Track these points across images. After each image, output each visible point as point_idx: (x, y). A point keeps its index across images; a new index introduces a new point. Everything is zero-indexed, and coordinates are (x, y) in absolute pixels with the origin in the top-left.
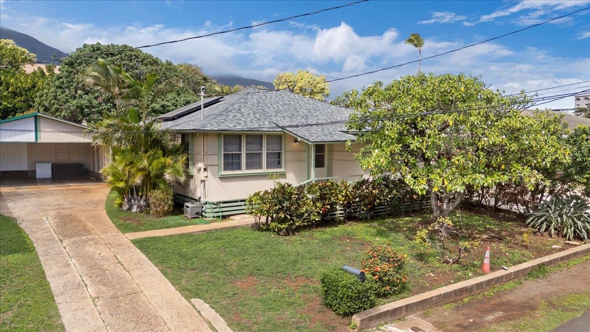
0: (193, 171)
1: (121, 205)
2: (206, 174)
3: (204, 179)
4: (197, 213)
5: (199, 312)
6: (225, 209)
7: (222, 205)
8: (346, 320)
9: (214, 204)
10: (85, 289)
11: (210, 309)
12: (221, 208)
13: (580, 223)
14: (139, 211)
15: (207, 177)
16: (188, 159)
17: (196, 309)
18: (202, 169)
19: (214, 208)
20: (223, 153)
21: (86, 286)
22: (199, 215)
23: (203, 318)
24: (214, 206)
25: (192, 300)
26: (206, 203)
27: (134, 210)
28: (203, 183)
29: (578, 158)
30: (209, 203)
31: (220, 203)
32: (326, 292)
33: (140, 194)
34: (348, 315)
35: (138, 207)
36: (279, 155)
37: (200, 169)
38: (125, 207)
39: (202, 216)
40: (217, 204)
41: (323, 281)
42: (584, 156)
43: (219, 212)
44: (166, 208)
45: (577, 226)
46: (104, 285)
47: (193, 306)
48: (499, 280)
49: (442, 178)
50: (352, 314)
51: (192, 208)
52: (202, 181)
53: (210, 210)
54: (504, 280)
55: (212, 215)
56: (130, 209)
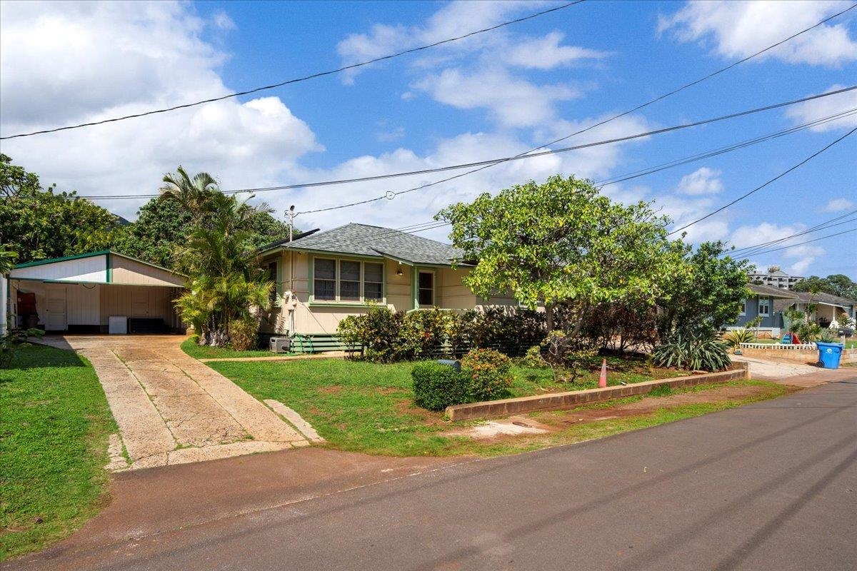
0: (280, 302)
1: (197, 340)
2: (294, 302)
3: (293, 308)
4: (284, 348)
5: (272, 409)
6: (316, 343)
7: (312, 339)
8: (439, 414)
9: (303, 337)
10: (143, 390)
11: (285, 407)
12: (312, 342)
13: (708, 353)
14: (218, 346)
15: (295, 306)
16: (274, 287)
17: (268, 407)
18: (290, 297)
19: (304, 342)
20: (314, 279)
21: (144, 388)
22: (286, 350)
23: (276, 413)
24: (304, 339)
25: (265, 401)
26: (294, 336)
27: (212, 345)
28: (291, 313)
29: (702, 277)
30: (298, 336)
31: (311, 336)
32: (417, 386)
33: (220, 325)
34: (440, 408)
35: (217, 341)
36: (380, 286)
37: (288, 298)
38: (202, 343)
39: (291, 352)
40: (306, 337)
41: (413, 374)
42: (709, 276)
43: (309, 347)
44: (249, 341)
45: (705, 356)
46: (165, 388)
47: (266, 405)
48: (615, 393)
49: (554, 291)
50: (445, 406)
51: (278, 341)
52: (290, 311)
53: (299, 344)
54: (622, 395)
55: (300, 349)
56: (208, 343)
